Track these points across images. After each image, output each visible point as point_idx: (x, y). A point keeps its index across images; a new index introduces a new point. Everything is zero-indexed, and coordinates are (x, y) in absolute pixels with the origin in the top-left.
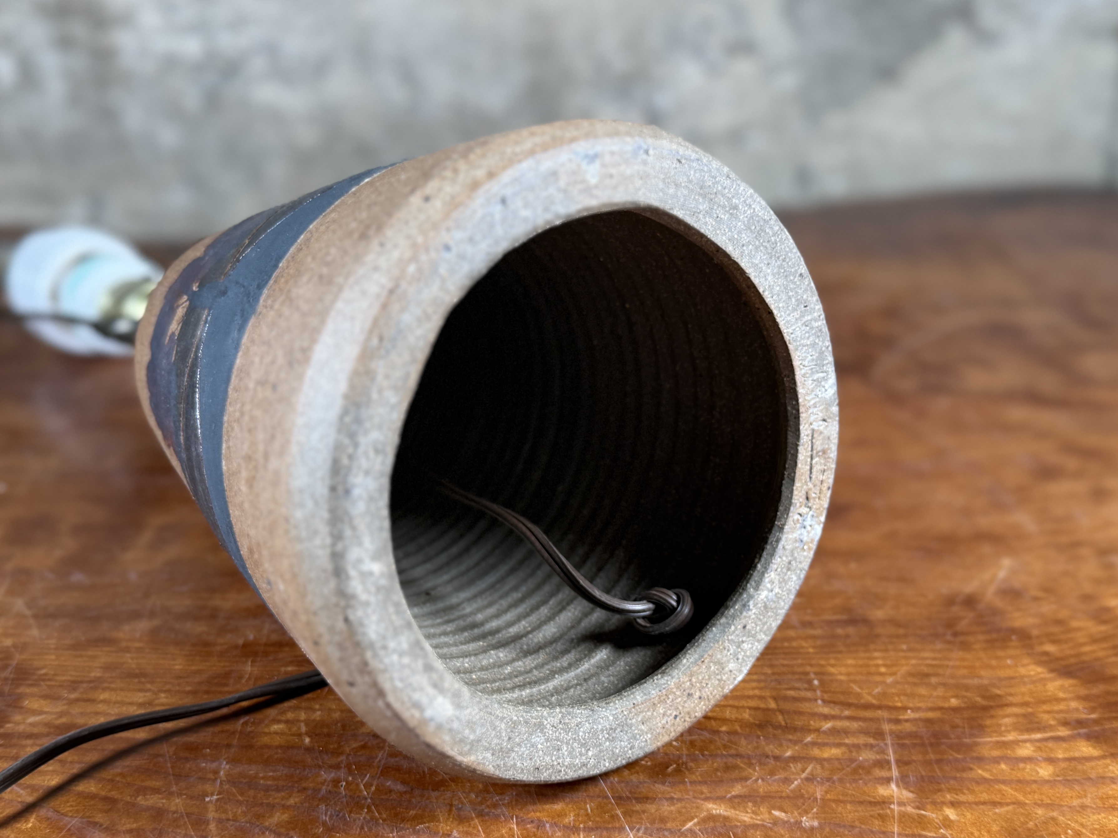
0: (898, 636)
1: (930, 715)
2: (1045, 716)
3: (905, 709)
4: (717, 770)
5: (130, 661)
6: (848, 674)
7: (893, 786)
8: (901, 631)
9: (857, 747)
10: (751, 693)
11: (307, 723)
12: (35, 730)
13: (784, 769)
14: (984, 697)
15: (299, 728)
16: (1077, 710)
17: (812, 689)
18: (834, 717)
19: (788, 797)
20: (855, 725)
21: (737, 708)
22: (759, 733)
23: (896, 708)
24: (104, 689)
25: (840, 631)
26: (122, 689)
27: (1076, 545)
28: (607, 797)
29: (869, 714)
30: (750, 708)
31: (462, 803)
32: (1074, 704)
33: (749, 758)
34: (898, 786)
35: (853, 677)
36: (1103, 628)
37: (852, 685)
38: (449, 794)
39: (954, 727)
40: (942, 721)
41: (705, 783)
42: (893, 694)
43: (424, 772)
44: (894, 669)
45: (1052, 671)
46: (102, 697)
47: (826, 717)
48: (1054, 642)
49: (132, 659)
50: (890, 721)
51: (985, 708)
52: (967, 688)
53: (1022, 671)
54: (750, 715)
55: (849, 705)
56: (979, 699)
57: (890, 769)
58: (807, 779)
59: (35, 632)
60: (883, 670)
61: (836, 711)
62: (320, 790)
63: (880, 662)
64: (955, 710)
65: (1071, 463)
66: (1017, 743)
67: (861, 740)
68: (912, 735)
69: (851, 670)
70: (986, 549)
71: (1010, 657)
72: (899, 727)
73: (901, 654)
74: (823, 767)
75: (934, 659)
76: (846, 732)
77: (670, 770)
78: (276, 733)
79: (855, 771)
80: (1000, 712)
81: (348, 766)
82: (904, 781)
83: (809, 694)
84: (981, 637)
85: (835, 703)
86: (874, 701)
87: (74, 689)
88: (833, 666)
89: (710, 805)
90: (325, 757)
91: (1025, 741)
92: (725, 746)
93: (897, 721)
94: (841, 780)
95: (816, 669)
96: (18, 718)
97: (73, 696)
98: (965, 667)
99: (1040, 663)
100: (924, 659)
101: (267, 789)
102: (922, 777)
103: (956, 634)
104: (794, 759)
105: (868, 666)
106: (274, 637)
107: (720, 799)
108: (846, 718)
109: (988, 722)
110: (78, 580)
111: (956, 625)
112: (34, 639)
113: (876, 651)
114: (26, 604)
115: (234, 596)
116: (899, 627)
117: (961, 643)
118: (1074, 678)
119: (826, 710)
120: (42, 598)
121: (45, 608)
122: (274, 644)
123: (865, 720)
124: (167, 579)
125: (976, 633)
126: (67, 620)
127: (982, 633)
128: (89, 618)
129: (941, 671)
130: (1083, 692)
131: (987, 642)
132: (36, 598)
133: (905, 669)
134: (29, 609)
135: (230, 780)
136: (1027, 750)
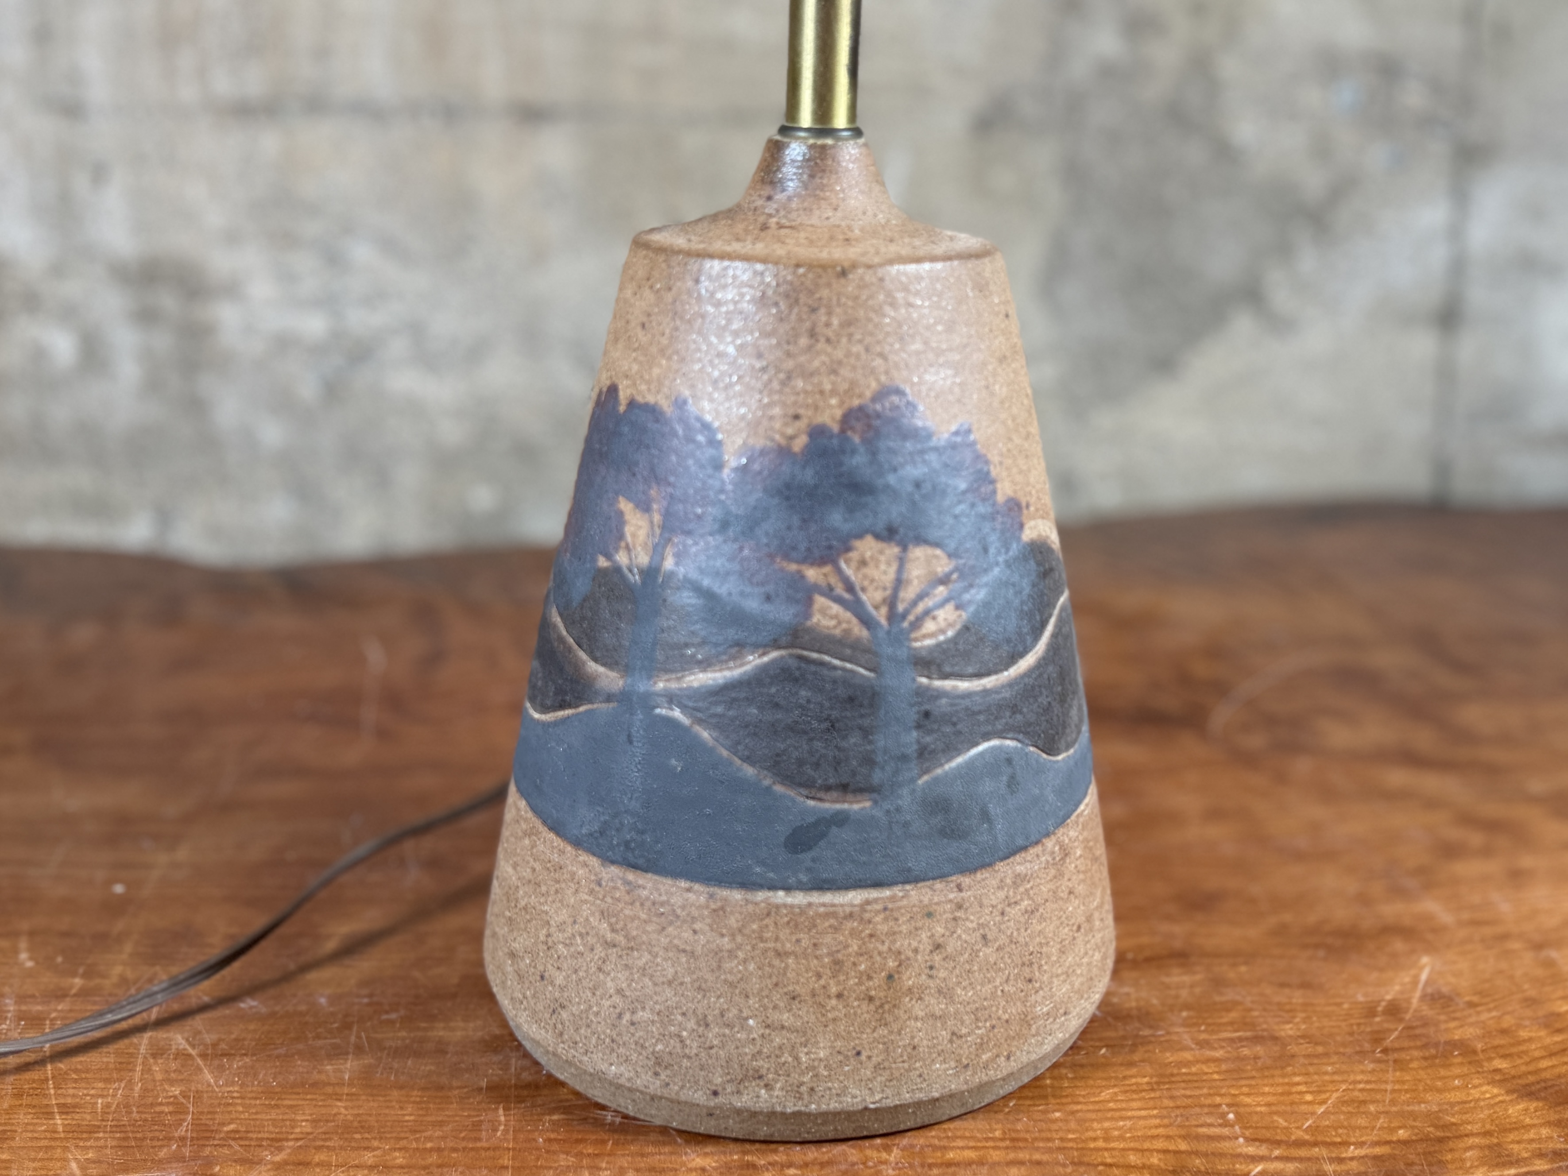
0: (1317, 1056)
1: (1378, 1151)
2: (1516, 1147)
3: (1346, 1144)
5: (343, 1111)
6: (1268, 1105)
8: (1320, 1049)
10: (1155, 1132)
14: (1436, 1127)
16: (1551, 1138)
17: (1228, 1124)
18: (1262, 1159)
20: (1291, 1167)
21: (1143, 1151)
23: (1334, 1144)
24: (318, 1148)
25: (1246, 1051)
26: (341, 1148)
27: (1505, 937)
29: (1303, 1152)
30: (1158, 1151)
32: (1545, 1132)
35: (1274, 1108)
36: (1558, 1038)
37: (1275, 1118)
39: (1411, 1164)
40: (1392, 1157)
42: (1328, 1126)
44: (1324, 1096)
45: (1509, 1092)
46: (317, 1159)
47: (1254, 1159)
48: (1504, 1057)
49: (346, 1108)
50: (1332, 1160)
51: (1441, 1140)
52: (1413, 1115)
53: (1475, 1093)
54: (1160, 1160)
55: (1278, 1143)
56: (1431, 1129)
59: (209, 1077)
60: (1309, 1097)
61: (1263, 1150)
63: (1303, 1088)
64: (1405, 1143)
65: (1476, 839)
69: (1270, 1099)
70: (1399, 945)
71: (1458, 1077)
72: (1344, 1167)
73: (1327, 1078)
75: (1366, 1082)
80: (1461, 1144)
83: (1226, 1131)
84: (1416, 1053)
85: (1260, 1140)
86: (1307, 1137)
87: (280, 1149)
88: (1247, 1095)
93: (1340, 1160)
95: (1228, 1100)
97: (278, 1158)
98: (1407, 1091)
99: (1492, 1083)
100: (1355, 1082)
103: (1385, 1051)
105: (1290, 1093)
106: (526, 1076)
108: (1277, 1158)
109: (1449, 1157)
110: (251, 1007)
111: (1384, 1039)
112: (209, 1085)
113: (1295, 1074)
114: (187, 1040)
115: (461, 1024)
116: (1316, 1044)
117: (1395, 1061)
118: (1537, 1099)
119: (1251, 1150)
120: (208, 1032)
121: (215, 1045)
122: (528, 1086)
123: (1301, 1160)
124: (368, 1005)
125: (1410, 1048)
126: (247, 1060)
127: (1416, 1048)
128: (278, 1057)
129: (1379, 1097)
130: (1554, 1117)
131: (1425, 1058)
132: (200, 1032)
133: (1335, 1095)
134: (193, 1046)
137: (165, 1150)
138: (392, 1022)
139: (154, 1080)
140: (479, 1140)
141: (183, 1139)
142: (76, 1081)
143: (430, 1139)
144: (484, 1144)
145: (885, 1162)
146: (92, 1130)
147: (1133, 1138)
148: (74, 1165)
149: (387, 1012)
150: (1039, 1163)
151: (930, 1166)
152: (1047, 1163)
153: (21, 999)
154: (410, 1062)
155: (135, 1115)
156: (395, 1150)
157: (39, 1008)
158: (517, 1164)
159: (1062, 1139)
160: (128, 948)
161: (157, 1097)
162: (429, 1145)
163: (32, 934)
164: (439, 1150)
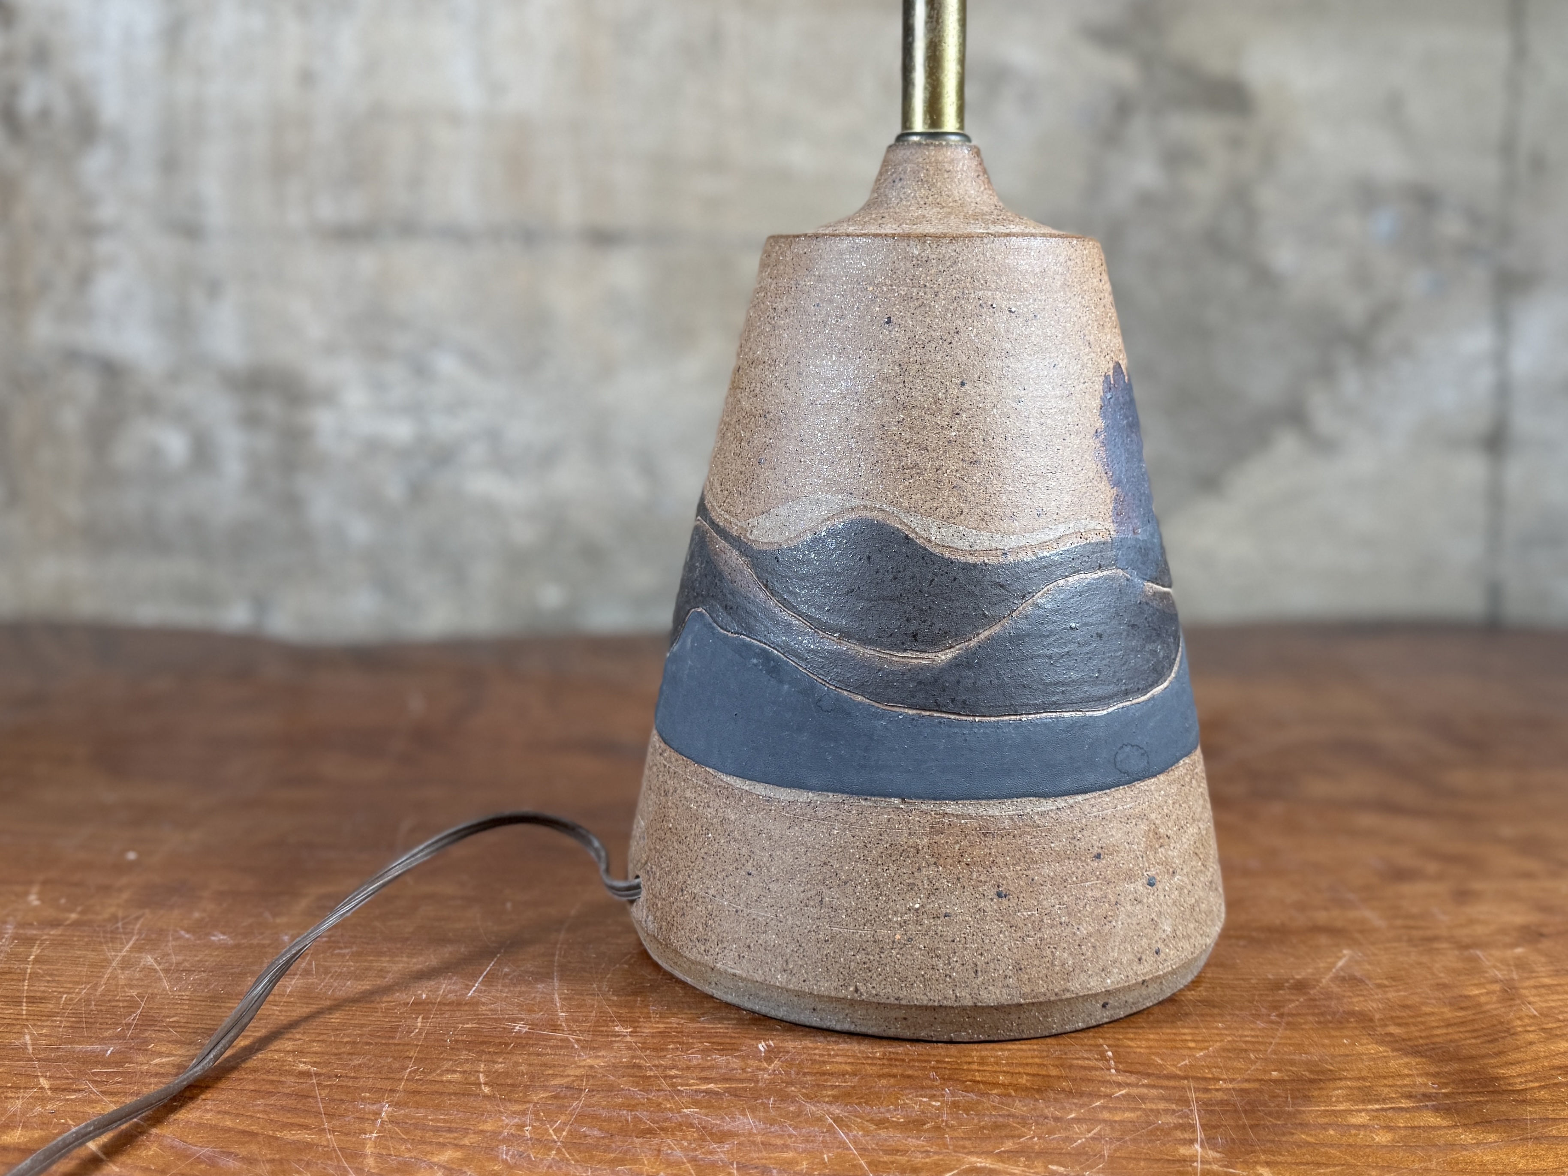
0: (1212, 1015)
1: (1246, 1085)
2: (1386, 1090)
3: (1216, 1079)
4: (984, 1128)
5: (277, 1013)
6: (1150, 1047)
7: (1197, 1147)
8: (1216, 1011)
9: (1157, 1112)
10: (1030, 1061)
11: (487, 1074)
12: (162, 1071)
13: (1066, 1129)
14: (1311, 1072)
15: (478, 1078)
16: (1426, 1085)
17: (1103, 1058)
18: (1128, 1085)
19: (1069, 1154)
20: (1154, 1092)
21: (1012, 1074)
22: (1037, 1096)
23: (1205, 1079)
27: (1436, 939)
28: (849, 1149)
29: (1172, 1083)
30: (1028, 1074)
31: (672, 1149)
32: (1419, 1080)
33: (1023, 1118)
34: (1202, 1146)
35: (1154, 1050)
36: (1461, 1014)
37: (1153, 1057)
38: (656, 1141)
39: (1274, 1097)
40: (1261, 1091)
41: (970, 1139)
42: (1203, 1066)
43: (627, 1121)
44: (1206, 1044)
45: (1394, 1050)
47: (1119, 1085)
48: (1399, 1025)
50: (1197, 1090)
51: (1312, 1081)
52: (1292, 1063)
53: (1359, 1049)
54: (1027, 1081)
55: (1148, 1075)
56: (1307, 1074)
57: (1194, 1131)
58: (1092, 1138)
59: (166, 984)
60: (1192, 1045)
61: (1133, 1079)
62: (500, 1133)
63: (1189, 1038)
64: (1276, 1081)
65: (1432, 867)
66: (1350, 1112)
67: (1162, 1106)
68: (1221, 1103)
69: (1151, 1043)
70: (1323, 940)
71: (1347, 1037)
72: (1206, 1096)
73: (1215, 1031)
74: (1113, 1128)
75: (1253, 1036)
76: (1143, 1098)
77: (926, 1127)
78: (450, 1082)
79: (1151, 1133)
80: (1331, 1085)
81: (536, 1113)
82: (1209, 1142)
83: (1100, 1064)
84: (1311, 1018)
85: (1131, 1072)
86: (1179, 1072)
88: (1131, 1039)
89: (973, 1159)
90: (508, 1104)
91: (1360, 1111)
92: (995, 1108)
93: (1206, 1090)
94: (1134, 1140)
95: (1110, 1042)
96: (141, 1058)
98: (1292, 1045)
99: (1381, 1043)
100: (1242, 1036)
101: (437, 1130)
102: (1233, 1140)
103: (1281, 1015)
104: (1077, 1120)
105: (1175, 1041)
107: (988, 1153)
108: (1143, 1086)
109: (1316, 1093)
110: (219, 940)
111: (1284, 1006)
112: (164, 989)
113: (1184, 1027)
114: (156, 959)
115: (405, 959)
116: (1214, 1007)
117: (1288, 1023)
118: (1422, 1056)
119: (1120, 1078)
120: (176, 955)
121: (178, 964)
122: (451, 1004)
123: (1166, 1088)
124: (326, 942)
125: (1307, 1014)
126: (203, 974)
127: (1313, 1014)
128: (232, 974)
129: (1262, 1048)
130: (1433, 1069)
131: (1319, 1023)
132: (169, 955)
133: (1218, 1044)
134: (159, 964)
135: (393, 1120)
136: (1362, 1119)
137: (110, 1031)
138: (344, 955)
139: (117, 985)
140: (393, 1038)
141: (130, 1025)
142: (48, 981)
143: (348, 1036)
144: (396, 1042)
145: (765, 1069)
146: (51, 1015)
147: (1008, 1064)
148: (27, 1037)
149: (341, 948)
150: (909, 1077)
151: (805, 1074)
152: (917, 1077)
153: (21, 925)
154: (349, 983)
155: (93, 1007)
156: (314, 1041)
157: (35, 932)
158: (421, 1056)
159: (937, 1061)
160: (125, 896)
161: (116, 996)
162: (346, 1040)
163: (45, 883)
164: (354, 1043)
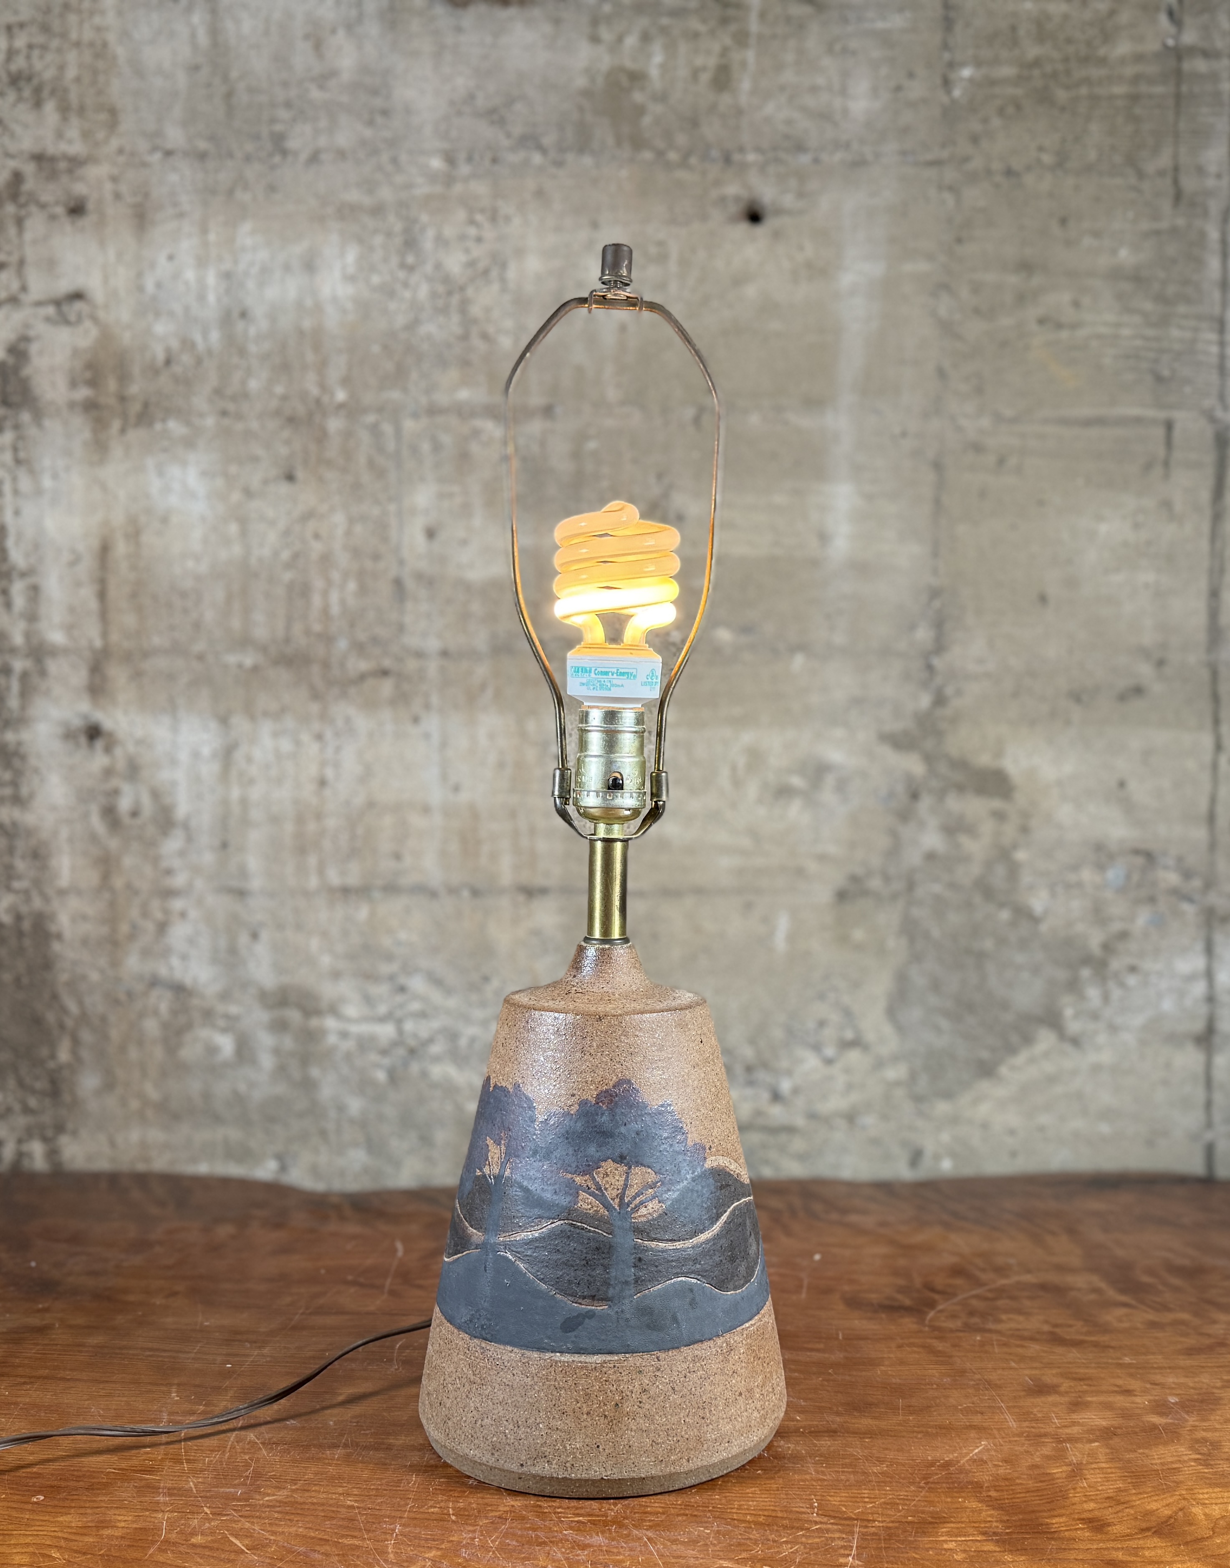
0: (884, 1482)
1: (891, 1525)
2: (972, 1529)
3: (874, 1521)
4: (732, 1545)
6: (841, 1501)
7: (850, 1558)
8: (888, 1479)
9: (833, 1539)
10: (767, 1508)
11: (453, 1509)
12: (271, 1504)
13: (778, 1547)
14: (932, 1517)
15: (449, 1511)
16: (997, 1527)
17: (812, 1507)
18: (821, 1523)
19: (777, 1560)
20: (835, 1527)
21: (755, 1515)
22: (767, 1528)
23: (868, 1520)
24: (315, 1485)
25: (843, 1478)
26: (327, 1485)
27: (1045, 1435)
28: (654, 1555)
29: (847, 1522)
30: (764, 1516)
31: (556, 1553)
32: (995, 1524)
33: (756, 1540)
34: (853, 1558)
35: (843, 1503)
37: (842, 1507)
38: (548, 1548)
39: (905, 1531)
40: (898, 1528)
41: (723, 1551)
42: (869, 1513)
43: (532, 1537)
44: (876, 1500)
45: (987, 1506)
46: (313, 1489)
47: (816, 1523)
48: (997, 1491)
49: (333, 1469)
50: (861, 1526)
51: (931, 1523)
52: (923, 1512)
53: (967, 1504)
55: (835, 1517)
56: (930, 1519)
57: (852, 1550)
58: (792, 1552)
59: (264, 1452)
60: (867, 1500)
61: (825, 1519)
62: (462, 1542)
63: (866, 1495)
64: (909, 1523)
66: (945, 1541)
67: (837, 1535)
68: (874, 1534)
69: (843, 1499)
70: (973, 1434)
71: (962, 1497)
72: (865, 1530)
73: (884, 1492)
74: (805, 1548)
75: (905, 1496)
76: (828, 1531)
77: (699, 1544)
78: (433, 1513)
79: (826, 1550)
80: (941, 1526)
81: (481, 1531)
82: (858, 1556)
83: (809, 1511)
84: (945, 1485)
85: (825, 1516)
86: (854, 1516)
87: (296, 1484)
88: (831, 1496)
89: (721, 1562)
90: (465, 1526)
91: (952, 1541)
92: (741, 1534)
93: (866, 1527)
94: (816, 1554)
95: (818, 1497)
96: (258, 1497)
97: (294, 1487)
98: (927, 1501)
99: (982, 1501)
100: (899, 1495)
101: (427, 1540)
102: (872, 1556)
103: (926, 1483)
104: (786, 1542)
105: (857, 1498)
106: (432, 1462)
107: (730, 1559)
108: (831, 1523)
109: (930, 1530)
110: (292, 1424)
111: (930, 1478)
112: (264, 1455)
113: (865, 1489)
114: (256, 1436)
115: (403, 1438)
116: (888, 1477)
117: (929, 1488)
118: (1003, 1510)
119: (818, 1519)
120: (267, 1433)
121: (269, 1439)
122: (432, 1466)
123: (843, 1525)
124: (355, 1426)
125: (943, 1483)
126: (286, 1446)
127: (947, 1483)
128: (302, 1446)
129: (908, 1503)
130: (1005, 1518)
131: (949, 1488)
132: (263, 1433)
133: (883, 1500)
134: (258, 1439)
135: (402, 1534)
136: (952, 1545)
137: (238, 1481)
138: (367, 1434)
139: (236, 1452)
140: (399, 1487)
141: (248, 1477)
142: (196, 1450)
143: (374, 1485)
144: (401, 1489)
145: (612, 1510)
146: (202, 1470)
147: (754, 1510)
148: (191, 1483)
149: (364, 1430)
150: (695, 1516)
151: (635, 1513)
152: (700, 1516)
153: (171, 1414)
154: (371, 1452)
155: (225, 1466)
156: (354, 1488)
157: (180, 1418)
158: (416, 1497)
159: (713, 1507)
160: (231, 1393)
161: (237, 1459)
162: (372, 1487)
163: (179, 1385)
164: (377, 1489)
